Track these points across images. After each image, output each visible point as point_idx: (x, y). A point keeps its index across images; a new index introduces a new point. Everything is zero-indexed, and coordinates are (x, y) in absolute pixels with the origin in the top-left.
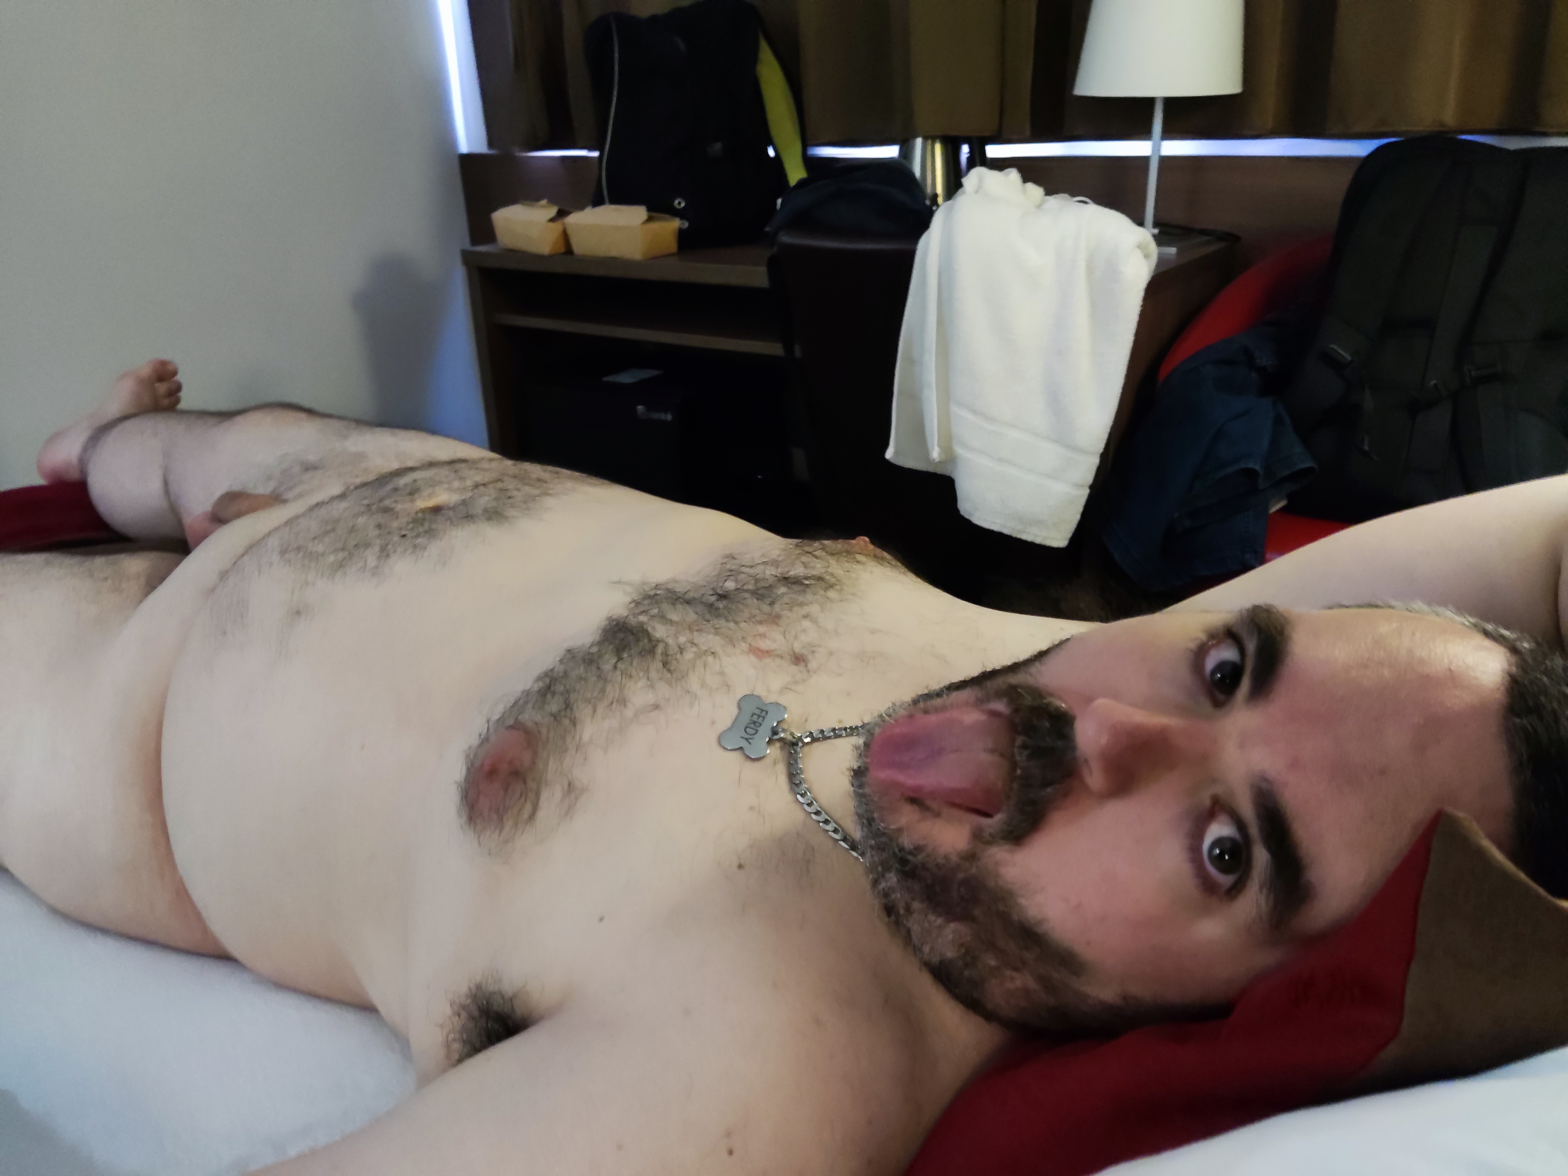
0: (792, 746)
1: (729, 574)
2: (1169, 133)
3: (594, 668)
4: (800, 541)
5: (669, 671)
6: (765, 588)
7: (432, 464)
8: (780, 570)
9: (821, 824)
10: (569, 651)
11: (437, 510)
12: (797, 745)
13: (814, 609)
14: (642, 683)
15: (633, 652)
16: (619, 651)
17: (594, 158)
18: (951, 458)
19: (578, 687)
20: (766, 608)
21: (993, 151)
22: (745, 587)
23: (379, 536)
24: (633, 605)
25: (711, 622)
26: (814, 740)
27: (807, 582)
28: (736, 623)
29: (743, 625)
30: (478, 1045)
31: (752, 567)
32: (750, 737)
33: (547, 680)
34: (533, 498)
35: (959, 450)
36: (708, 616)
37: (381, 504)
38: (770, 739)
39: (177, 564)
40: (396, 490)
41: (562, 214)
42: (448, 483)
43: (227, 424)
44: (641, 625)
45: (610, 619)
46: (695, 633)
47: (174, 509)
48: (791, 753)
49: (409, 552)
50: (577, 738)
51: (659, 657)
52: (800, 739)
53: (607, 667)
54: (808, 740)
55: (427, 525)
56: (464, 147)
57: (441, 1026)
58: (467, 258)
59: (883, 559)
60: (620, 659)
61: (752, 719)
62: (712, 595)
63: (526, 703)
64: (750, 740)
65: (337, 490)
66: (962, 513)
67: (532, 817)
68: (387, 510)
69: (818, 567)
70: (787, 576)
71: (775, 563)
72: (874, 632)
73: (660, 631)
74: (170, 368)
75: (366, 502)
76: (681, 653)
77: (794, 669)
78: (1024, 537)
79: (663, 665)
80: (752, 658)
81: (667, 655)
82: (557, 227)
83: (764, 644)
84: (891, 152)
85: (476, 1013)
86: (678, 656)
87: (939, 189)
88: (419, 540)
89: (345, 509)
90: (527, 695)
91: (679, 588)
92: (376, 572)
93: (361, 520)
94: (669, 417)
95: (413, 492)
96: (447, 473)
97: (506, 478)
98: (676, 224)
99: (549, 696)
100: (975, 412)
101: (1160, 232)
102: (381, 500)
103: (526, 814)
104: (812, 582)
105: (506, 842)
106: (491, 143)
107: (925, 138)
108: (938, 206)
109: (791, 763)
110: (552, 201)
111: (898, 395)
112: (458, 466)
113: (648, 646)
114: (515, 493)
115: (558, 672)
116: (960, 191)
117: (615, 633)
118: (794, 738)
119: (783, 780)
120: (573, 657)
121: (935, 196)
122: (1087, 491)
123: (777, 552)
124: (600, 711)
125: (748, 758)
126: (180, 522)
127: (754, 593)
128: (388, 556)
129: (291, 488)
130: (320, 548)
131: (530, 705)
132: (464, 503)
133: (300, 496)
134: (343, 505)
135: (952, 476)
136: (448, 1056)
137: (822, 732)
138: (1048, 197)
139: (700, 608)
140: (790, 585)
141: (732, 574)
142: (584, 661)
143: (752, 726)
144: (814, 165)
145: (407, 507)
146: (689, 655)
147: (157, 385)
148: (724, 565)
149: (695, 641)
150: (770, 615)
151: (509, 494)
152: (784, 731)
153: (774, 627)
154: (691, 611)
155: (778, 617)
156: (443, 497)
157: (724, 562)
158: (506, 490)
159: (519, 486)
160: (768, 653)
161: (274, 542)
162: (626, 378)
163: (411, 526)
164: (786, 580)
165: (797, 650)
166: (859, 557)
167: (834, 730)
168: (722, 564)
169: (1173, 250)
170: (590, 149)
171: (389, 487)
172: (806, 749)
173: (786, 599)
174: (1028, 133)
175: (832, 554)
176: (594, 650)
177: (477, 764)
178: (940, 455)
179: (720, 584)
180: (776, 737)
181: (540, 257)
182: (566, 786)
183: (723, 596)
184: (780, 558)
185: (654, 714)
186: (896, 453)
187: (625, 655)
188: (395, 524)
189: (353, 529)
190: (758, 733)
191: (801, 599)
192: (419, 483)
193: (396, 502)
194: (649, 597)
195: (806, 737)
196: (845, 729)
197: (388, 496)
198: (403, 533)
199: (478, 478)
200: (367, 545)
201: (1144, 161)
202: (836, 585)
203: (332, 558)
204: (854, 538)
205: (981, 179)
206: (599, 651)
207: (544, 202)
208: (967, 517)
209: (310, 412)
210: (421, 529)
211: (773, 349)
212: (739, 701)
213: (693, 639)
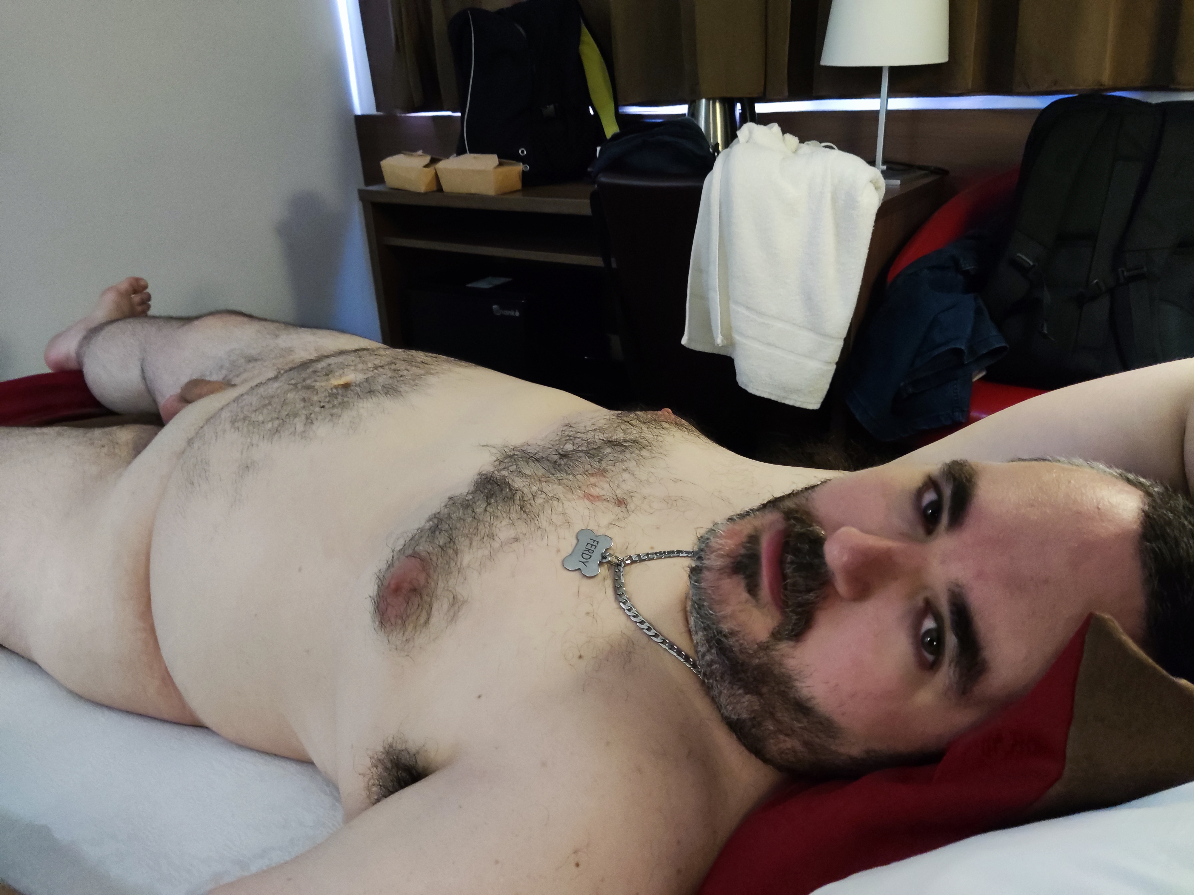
0: (616, 567)
1: (567, 438)
2: (893, 92)
3: (470, 511)
4: (620, 412)
5: (525, 512)
6: (595, 449)
7: (342, 353)
8: (605, 435)
9: (638, 624)
10: (450, 498)
11: (346, 386)
12: (620, 565)
13: (632, 465)
14: (506, 522)
15: (498, 498)
16: (488, 497)
17: (458, 116)
18: (731, 343)
19: (458, 525)
20: (596, 464)
21: (761, 108)
22: (580, 449)
23: (304, 408)
24: (497, 463)
25: (555, 475)
26: (633, 562)
27: (626, 444)
28: (574, 476)
29: (579, 477)
30: (391, 789)
31: (584, 433)
32: (586, 561)
33: (436, 521)
34: (419, 376)
35: (737, 337)
36: (553, 471)
37: (304, 383)
38: (600, 562)
39: (156, 434)
40: (315, 372)
41: (434, 161)
42: (355, 365)
43: (187, 327)
44: (504, 477)
45: (480, 474)
46: (544, 484)
47: (150, 392)
48: (616, 572)
49: (327, 420)
50: (459, 564)
51: (517, 502)
52: (623, 561)
53: (479, 510)
54: (628, 562)
55: (340, 398)
56: (358, 110)
57: (364, 775)
58: (363, 195)
59: (682, 425)
60: (489, 504)
61: (587, 547)
62: (556, 455)
63: (421, 537)
64: (585, 563)
65: (271, 375)
66: (740, 384)
67: (427, 622)
68: (308, 388)
69: (634, 433)
70: (611, 440)
71: (602, 430)
72: (675, 481)
73: (518, 483)
74: (142, 283)
75: (293, 382)
76: (534, 498)
77: (617, 509)
78: (787, 402)
79: (521, 507)
80: (587, 502)
81: (524, 501)
82: (431, 171)
83: (595, 491)
84: (682, 109)
85: (389, 765)
86: (532, 501)
87: (719, 141)
88: (335, 410)
89: (277, 388)
90: (421, 532)
91: (531, 450)
92: (303, 435)
93: (290, 396)
94: (517, 314)
95: (328, 373)
96: (353, 358)
97: (397, 361)
98: (520, 167)
99: (437, 533)
100: (748, 308)
101: (887, 168)
102: (304, 380)
103: (422, 620)
104: (631, 444)
105: (408, 641)
106: (378, 108)
107: (708, 100)
108: (719, 153)
109: (616, 579)
110: (426, 152)
111: (690, 296)
112: (361, 353)
113: (509, 494)
114: (405, 372)
115: (444, 515)
116: (735, 141)
117: (484, 484)
118: (618, 560)
119: (610, 592)
120: (454, 503)
121: (717, 144)
122: (835, 367)
123: (604, 422)
124: (475, 544)
125: (585, 576)
126: (155, 401)
127: (586, 452)
128: (312, 423)
129: (238, 376)
130: (261, 418)
131: (424, 539)
132: (367, 380)
133: (245, 381)
134: (276, 385)
135: (732, 357)
136: (369, 797)
137: (639, 556)
138: (801, 145)
139: (547, 465)
140: (613, 446)
141: (570, 438)
142: (462, 506)
143: (587, 552)
144: (623, 120)
145: (325, 385)
146: (539, 501)
147: (133, 296)
148: (563, 432)
149: (544, 490)
150: (599, 469)
151: (401, 373)
152: (610, 555)
153: (602, 478)
154: (540, 467)
155: (605, 471)
156: (351, 376)
157: (563, 430)
158: (398, 370)
159: (408, 368)
160: (599, 498)
161: (226, 415)
162: (484, 284)
163: (327, 400)
164: (611, 443)
165: (619, 495)
166: (665, 425)
167: (647, 554)
168: (562, 431)
169: (898, 182)
170: (453, 111)
171: (309, 371)
172: (627, 568)
173: (611, 457)
174: (786, 94)
175: (644, 423)
176: (470, 497)
177: (386, 583)
178: (722, 341)
179: (562, 447)
180: (604, 561)
181: (418, 194)
182: (451, 599)
183: (564, 456)
184: (606, 426)
185: (515, 545)
186: (689, 339)
187: (492, 501)
188: (315, 398)
189: (284, 403)
190: (592, 557)
191: (621, 457)
192: (332, 366)
193: (316, 381)
194: (510, 457)
195: (627, 560)
196: (656, 554)
197: (309, 377)
198: (322, 404)
199: (377, 362)
200: (296, 415)
201: (875, 114)
202: (647, 446)
203: (269, 425)
204: (660, 409)
205: (750, 133)
206: (473, 498)
207: (420, 152)
208: (743, 387)
209: (250, 316)
210: (336, 402)
211: (596, 261)
212: (577, 534)
213: (542, 488)
